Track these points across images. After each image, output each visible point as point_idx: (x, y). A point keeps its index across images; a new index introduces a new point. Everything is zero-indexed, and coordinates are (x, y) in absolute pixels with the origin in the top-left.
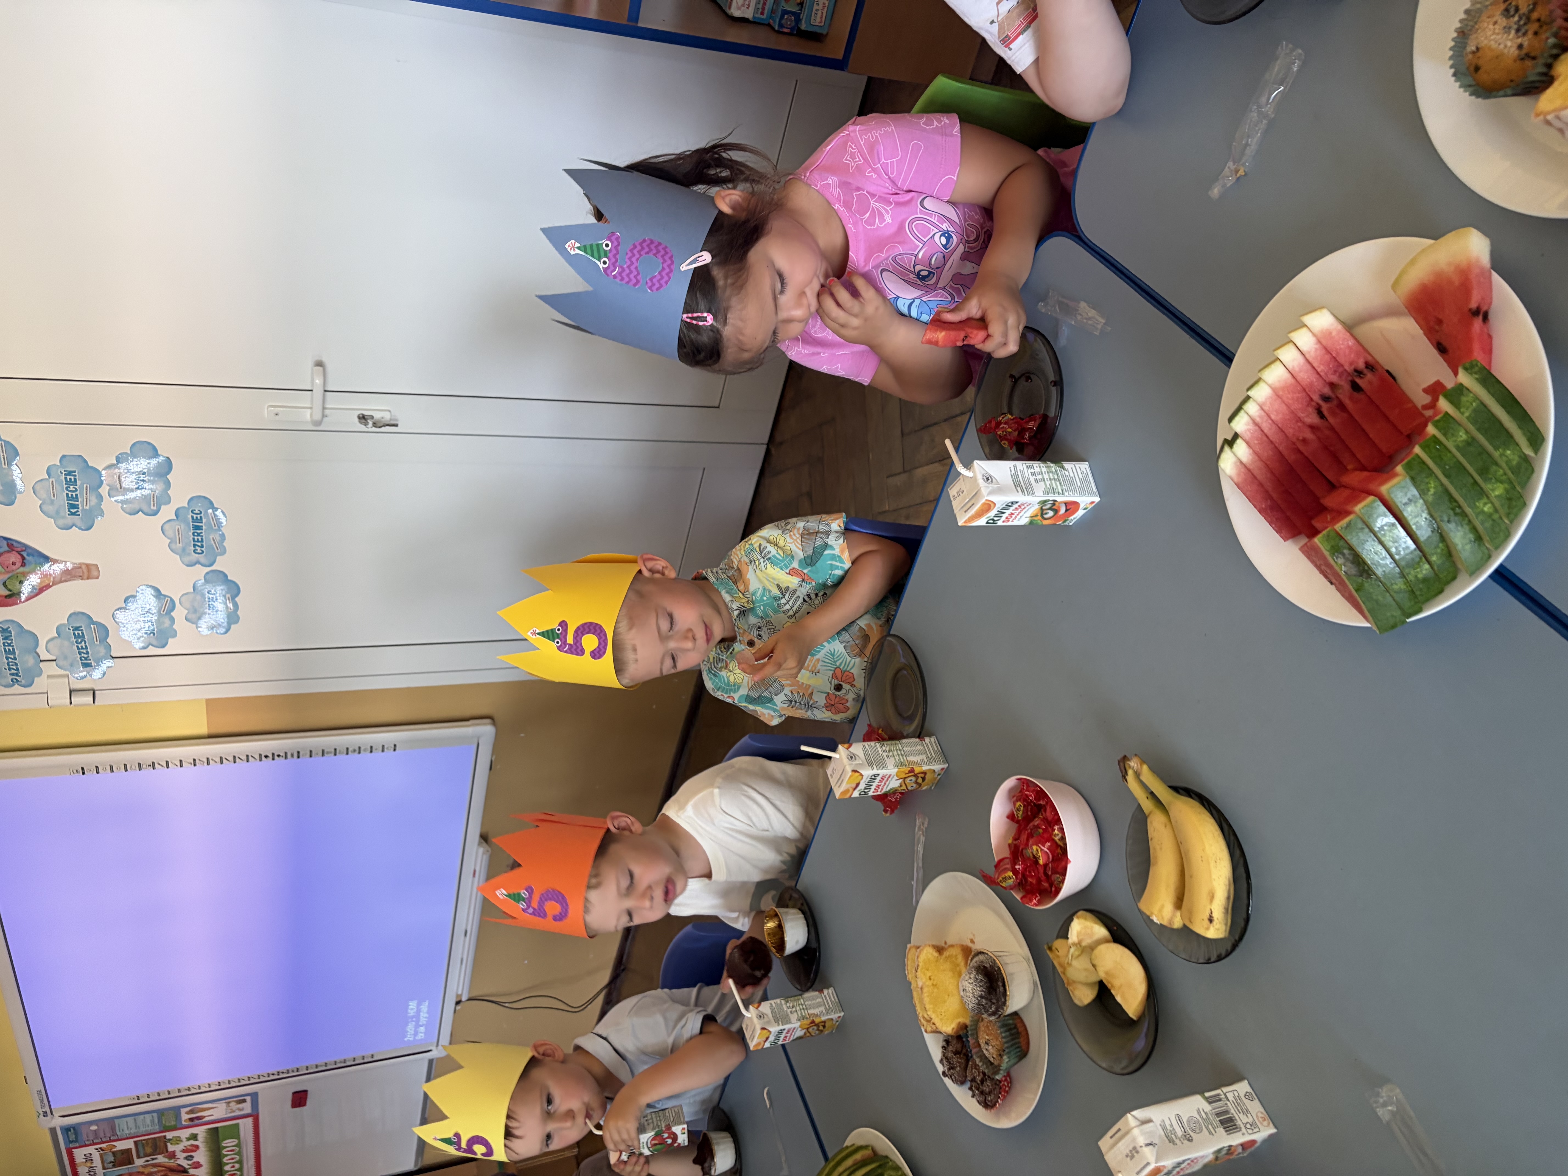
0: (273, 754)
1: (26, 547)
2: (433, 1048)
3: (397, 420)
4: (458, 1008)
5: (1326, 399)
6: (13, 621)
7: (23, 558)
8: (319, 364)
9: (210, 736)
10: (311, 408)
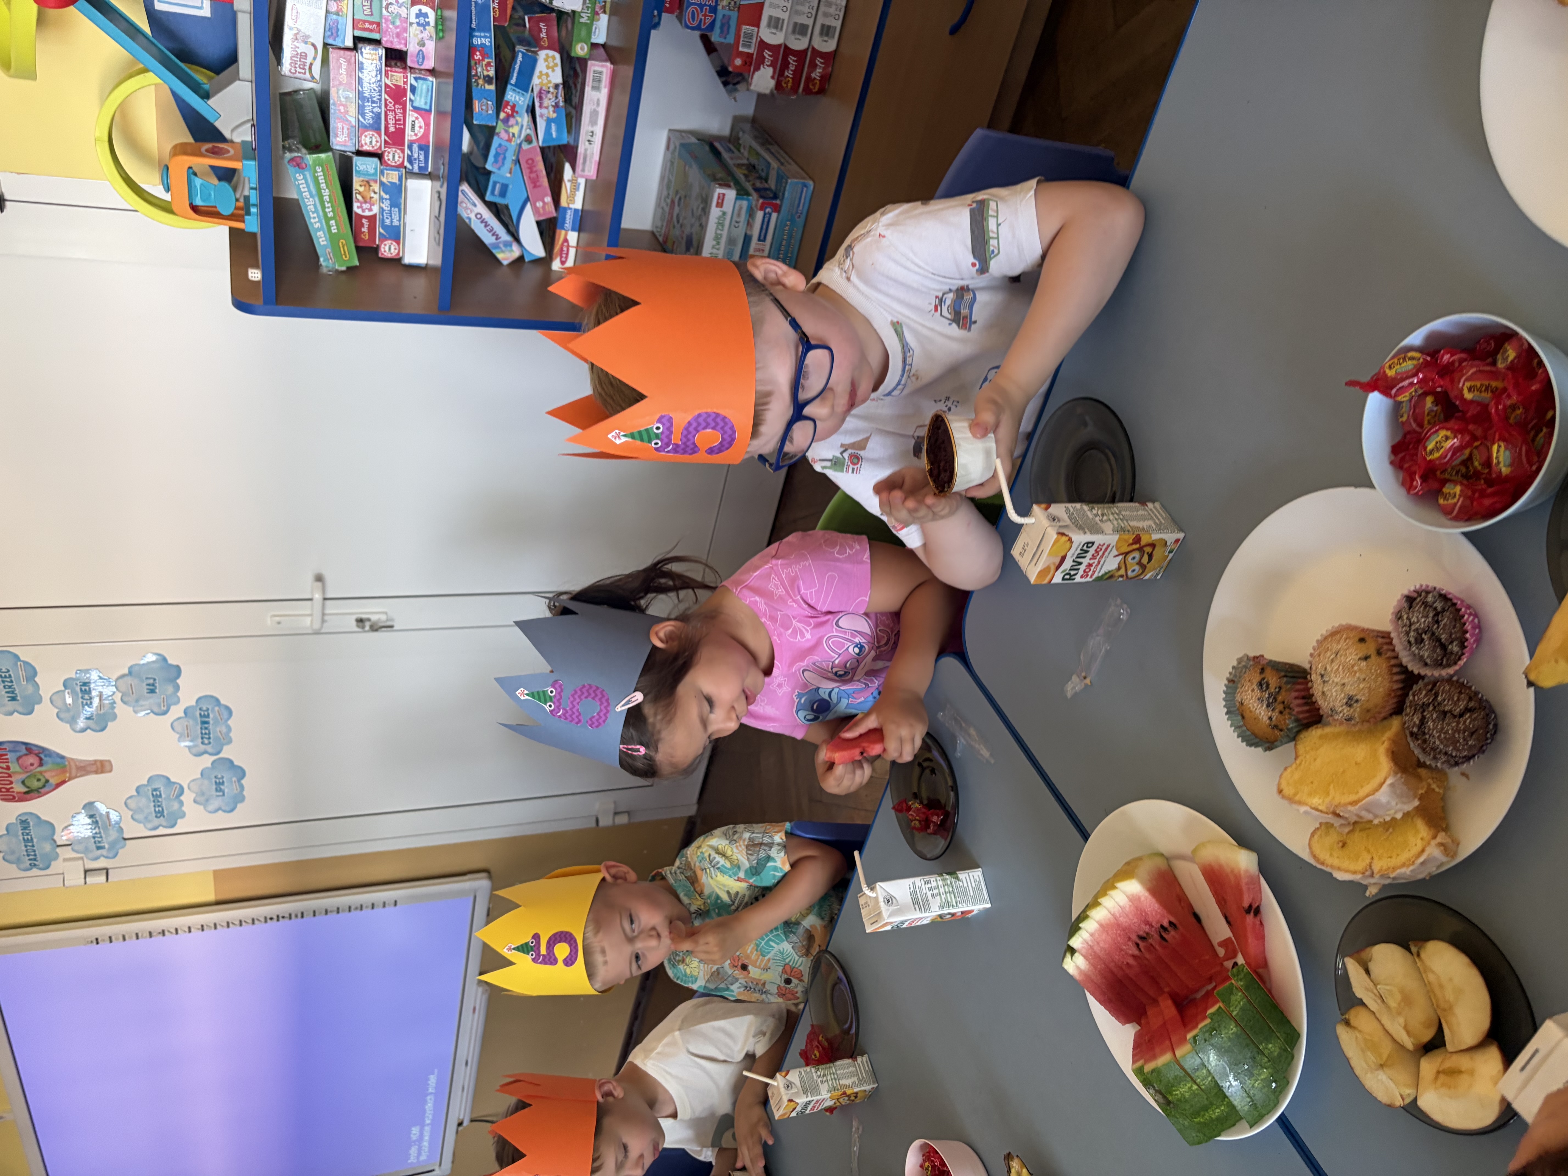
0: (278, 916)
1: (43, 750)
2: (436, 1168)
3: (392, 620)
4: (461, 1128)
5: (1142, 938)
6: (31, 814)
7: (41, 759)
8: (319, 578)
9: (218, 903)
10: (311, 615)
